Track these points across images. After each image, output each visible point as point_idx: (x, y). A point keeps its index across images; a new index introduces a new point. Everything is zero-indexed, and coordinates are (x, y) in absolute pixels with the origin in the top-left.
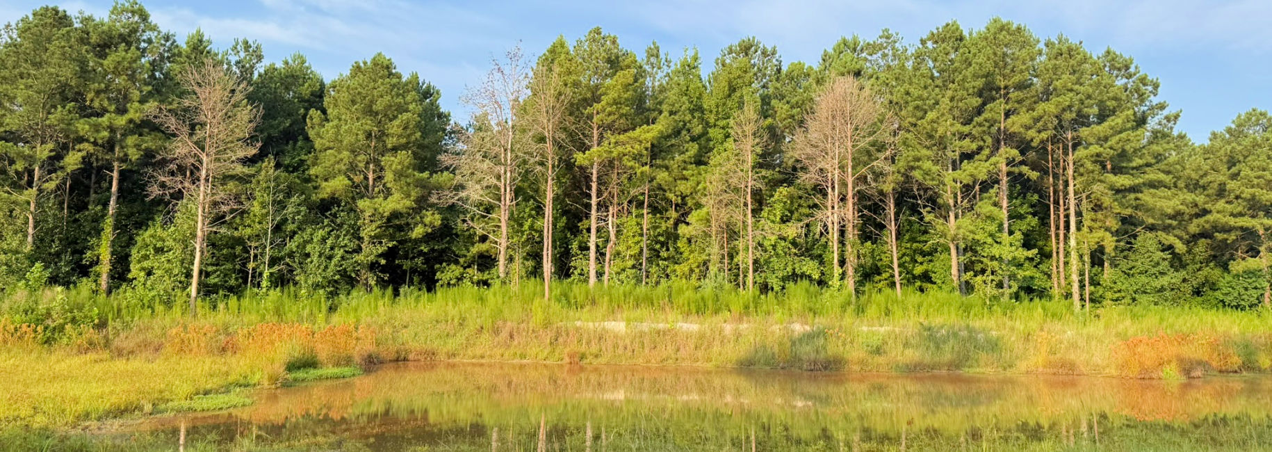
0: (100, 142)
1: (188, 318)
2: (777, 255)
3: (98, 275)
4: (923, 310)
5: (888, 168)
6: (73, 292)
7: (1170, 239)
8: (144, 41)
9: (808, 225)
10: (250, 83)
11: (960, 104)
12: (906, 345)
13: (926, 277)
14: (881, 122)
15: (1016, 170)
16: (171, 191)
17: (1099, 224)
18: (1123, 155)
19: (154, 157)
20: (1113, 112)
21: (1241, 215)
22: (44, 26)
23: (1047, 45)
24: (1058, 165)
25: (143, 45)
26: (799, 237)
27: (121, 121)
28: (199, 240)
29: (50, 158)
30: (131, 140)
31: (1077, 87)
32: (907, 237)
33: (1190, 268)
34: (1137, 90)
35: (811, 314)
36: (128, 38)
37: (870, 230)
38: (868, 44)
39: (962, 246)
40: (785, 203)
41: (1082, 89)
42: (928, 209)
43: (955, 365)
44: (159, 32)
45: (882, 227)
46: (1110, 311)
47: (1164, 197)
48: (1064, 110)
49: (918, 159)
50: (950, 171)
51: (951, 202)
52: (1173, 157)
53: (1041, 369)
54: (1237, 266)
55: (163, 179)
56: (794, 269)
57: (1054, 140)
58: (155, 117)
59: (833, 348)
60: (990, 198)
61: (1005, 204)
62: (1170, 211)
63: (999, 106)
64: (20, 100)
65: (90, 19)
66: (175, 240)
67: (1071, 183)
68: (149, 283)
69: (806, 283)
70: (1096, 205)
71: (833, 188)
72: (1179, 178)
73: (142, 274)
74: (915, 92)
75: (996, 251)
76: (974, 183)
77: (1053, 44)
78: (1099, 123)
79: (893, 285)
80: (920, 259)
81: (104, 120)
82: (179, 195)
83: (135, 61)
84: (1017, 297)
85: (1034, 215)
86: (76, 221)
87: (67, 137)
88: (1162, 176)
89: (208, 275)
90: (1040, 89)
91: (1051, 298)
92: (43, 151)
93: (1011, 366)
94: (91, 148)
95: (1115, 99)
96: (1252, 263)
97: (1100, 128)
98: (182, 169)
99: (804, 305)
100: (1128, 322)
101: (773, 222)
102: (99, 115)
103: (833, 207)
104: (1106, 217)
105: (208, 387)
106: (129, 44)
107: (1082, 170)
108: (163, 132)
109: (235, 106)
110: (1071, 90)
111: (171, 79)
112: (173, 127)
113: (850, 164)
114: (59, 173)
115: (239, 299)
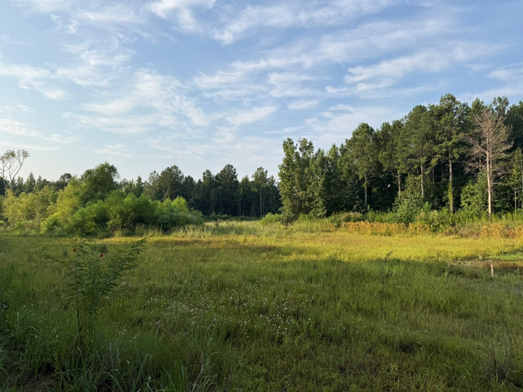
0: (443, 153)
1: (489, 222)
3: (449, 205)
6: (441, 212)
8: (455, 109)
10: (504, 116)
16: (474, 169)
19: (465, 156)
22: (417, 113)
25: (454, 111)
27: (450, 143)
28: (489, 189)
29: (425, 162)
30: (455, 151)
36: (448, 110)
44: (461, 104)
55: (470, 164)
58: (464, 139)
64: (413, 142)
65: (433, 106)
66: (478, 189)
68: (470, 208)
73: (466, 204)
81: (444, 144)
82: (477, 171)
83: (452, 118)
86: (438, 185)
87: (431, 153)
89: (495, 203)
92: (423, 160)
94: (440, 156)
98: (477, 160)
102: (441, 143)
105: (506, 251)
106: (449, 112)
108: (468, 145)
109: (498, 128)
111: (468, 122)
112: (471, 142)
114: (430, 167)
115: (512, 213)
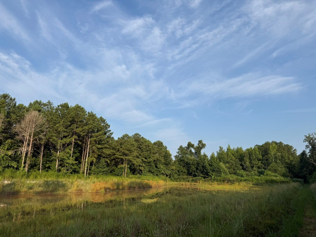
2: (3, 160)
4: (46, 177)
5: (43, 138)
7: (107, 160)
9: (16, 152)
11: (65, 124)
12: (40, 186)
13: (49, 168)
14: (44, 125)
15: (76, 141)
17: (93, 156)
18: (101, 140)
20: (100, 131)
21: (121, 155)
23: (88, 113)
24: (86, 141)
26: (12, 155)
31: (93, 124)
32: (46, 156)
33: (110, 167)
34: (106, 127)
35: (11, 178)
37: (35, 154)
38: (44, 103)
39: (60, 160)
40: (9, 144)
41: (94, 124)
42: (53, 149)
43: (52, 191)
45: (39, 153)
46: (92, 177)
47: (107, 151)
48: (90, 129)
49: (52, 136)
50: (60, 140)
51: (59, 148)
52: (111, 142)
53: (74, 191)
54: (119, 167)
56: (8, 164)
57: (86, 135)
59: (16, 188)
60: (69, 148)
61: (72, 150)
62: (108, 154)
63: (75, 125)
67: (89, 146)
69: (12, 169)
70: (93, 151)
71: (26, 142)
72: (111, 147)
74: (54, 118)
75: (68, 161)
76: (66, 144)
77: (90, 113)
78: (97, 133)
79: (39, 170)
80: (48, 162)
84: (71, 173)
85: (79, 153)
88: (108, 146)
90: (85, 123)
91: (80, 173)
93: (67, 191)
95: (101, 128)
96: (122, 166)
97: (97, 134)
99: (9, 175)
100: (96, 179)
101: (4, 150)
103: (25, 147)
104: (95, 154)
107: (91, 143)
110: (92, 124)
113: (32, 135)
